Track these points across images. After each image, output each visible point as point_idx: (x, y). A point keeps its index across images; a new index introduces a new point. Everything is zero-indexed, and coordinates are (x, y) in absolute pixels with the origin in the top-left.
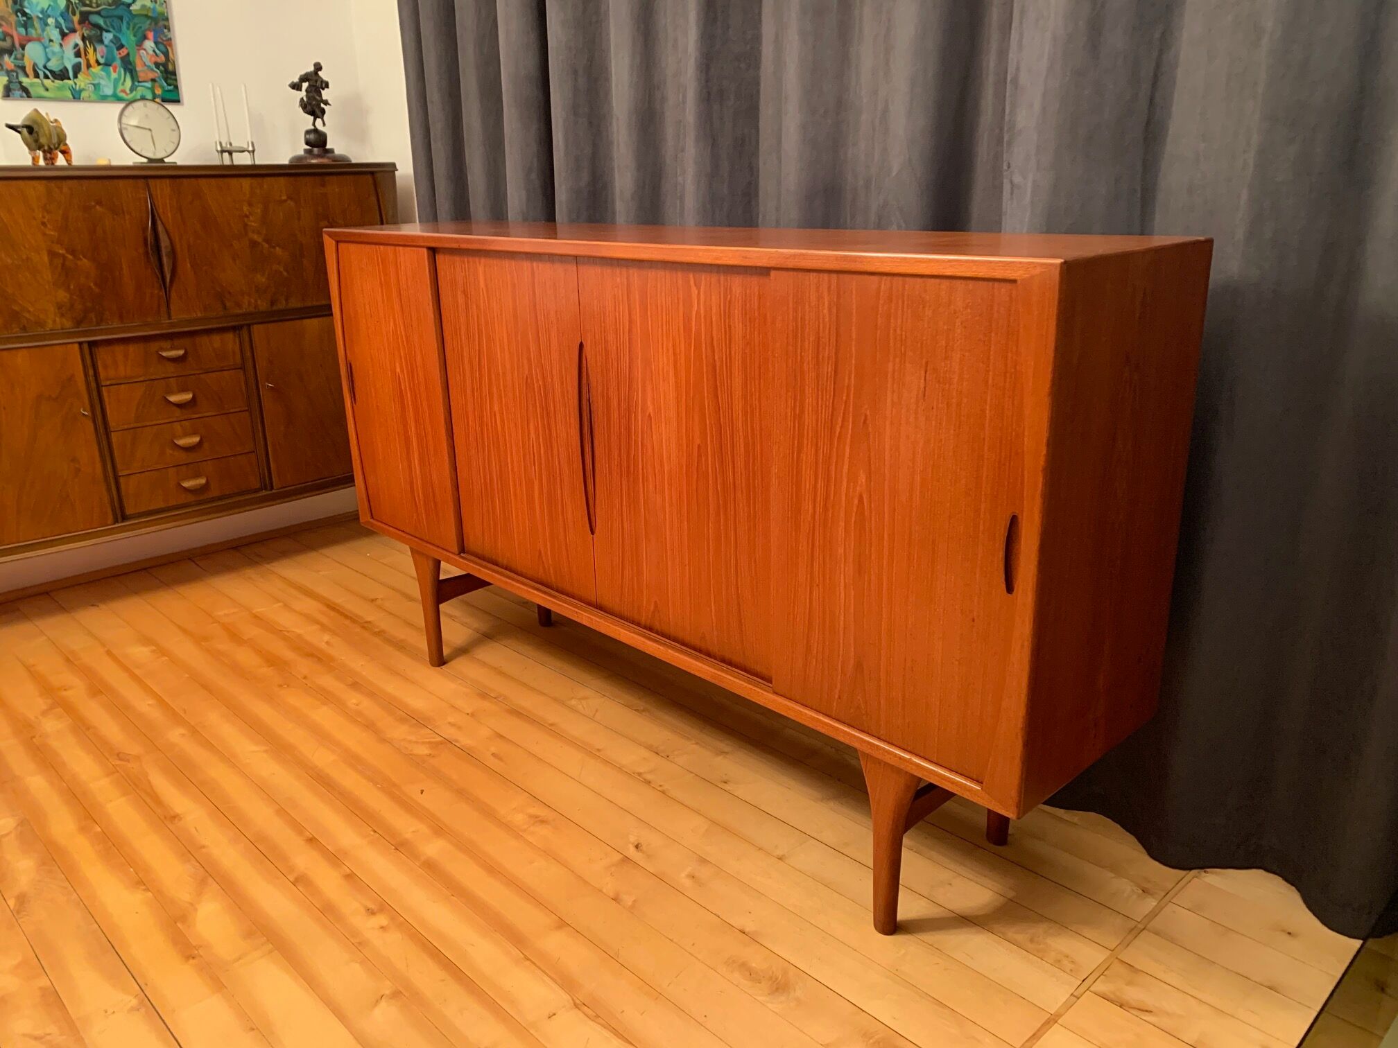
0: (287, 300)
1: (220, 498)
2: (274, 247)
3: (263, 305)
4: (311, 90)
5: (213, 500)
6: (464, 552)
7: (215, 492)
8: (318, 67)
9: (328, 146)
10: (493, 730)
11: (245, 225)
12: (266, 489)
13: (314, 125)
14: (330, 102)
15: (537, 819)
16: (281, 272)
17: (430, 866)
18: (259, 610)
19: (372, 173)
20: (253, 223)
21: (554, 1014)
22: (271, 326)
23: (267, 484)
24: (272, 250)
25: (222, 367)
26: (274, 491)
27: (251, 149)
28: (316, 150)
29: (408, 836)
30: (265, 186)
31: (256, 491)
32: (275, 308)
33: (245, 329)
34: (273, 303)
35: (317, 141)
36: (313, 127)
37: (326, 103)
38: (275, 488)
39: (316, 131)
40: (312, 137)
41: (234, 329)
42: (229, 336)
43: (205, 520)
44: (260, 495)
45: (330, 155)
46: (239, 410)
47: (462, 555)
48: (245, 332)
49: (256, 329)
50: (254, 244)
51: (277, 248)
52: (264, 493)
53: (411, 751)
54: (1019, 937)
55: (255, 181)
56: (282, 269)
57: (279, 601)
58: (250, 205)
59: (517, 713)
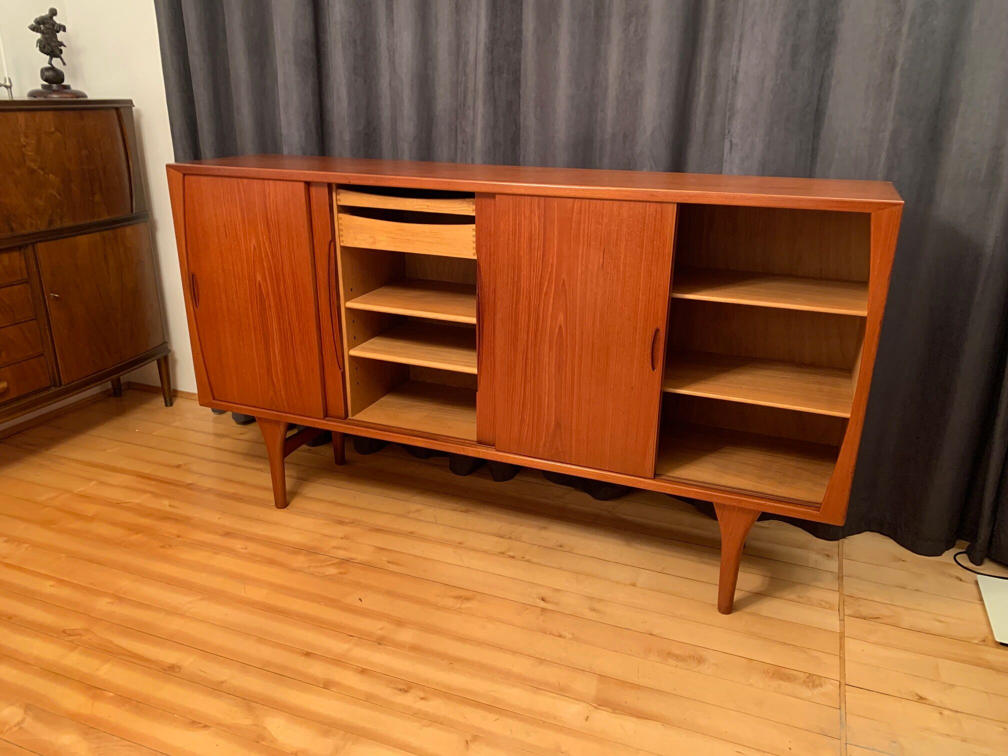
0: (61, 219)
1: (18, 399)
2: (48, 174)
3: (43, 226)
4: (48, 32)
5: (12, 401)
6: (327, 417)
7: (13, 395)
8: (54, 12)
9: (65, 83)
10: (374, 546)
11: (23, 155)
12: (55, 386)
13: (50, 63)
14: (65, 44)
15: (462, 599)
16: (55, 196)
17: (414, 648)
18: (79, 490)
19: (117, 109)
20: (30, 152)
21: (588, 717)
22: (51, 243)
23: (56, 382)
24: (46, 176)
25: (13, 282)
26: (62, 387)
27: (8, 84)
28: (55, 86)
29: (380, 633)
30: (37, 120)
31: (47, 388)
32: (52, 228)
33: (30, 247)
34: (51, 222)
35: (54, 78)
36: (49, 66)
37: (61, 44)
38: (63, 384)
39: (52, 68)
40: (49, 74)
41: (19, 248)
42: (16, 254)
43: (9, 420)
44: (51, 392)
45: (67, 91)
46: (28, 319)
47: (326, 418)
48: (29, 250)
49: (40, 247)
50: (32, 171)
51: (51, 175)
52: (53, 390)
53: (323, 573)
54: (792, 597)
55: (28, 115)
56: (55, 193)
57: (91, 480)
58: (26, 137)
59: (378, 530)
